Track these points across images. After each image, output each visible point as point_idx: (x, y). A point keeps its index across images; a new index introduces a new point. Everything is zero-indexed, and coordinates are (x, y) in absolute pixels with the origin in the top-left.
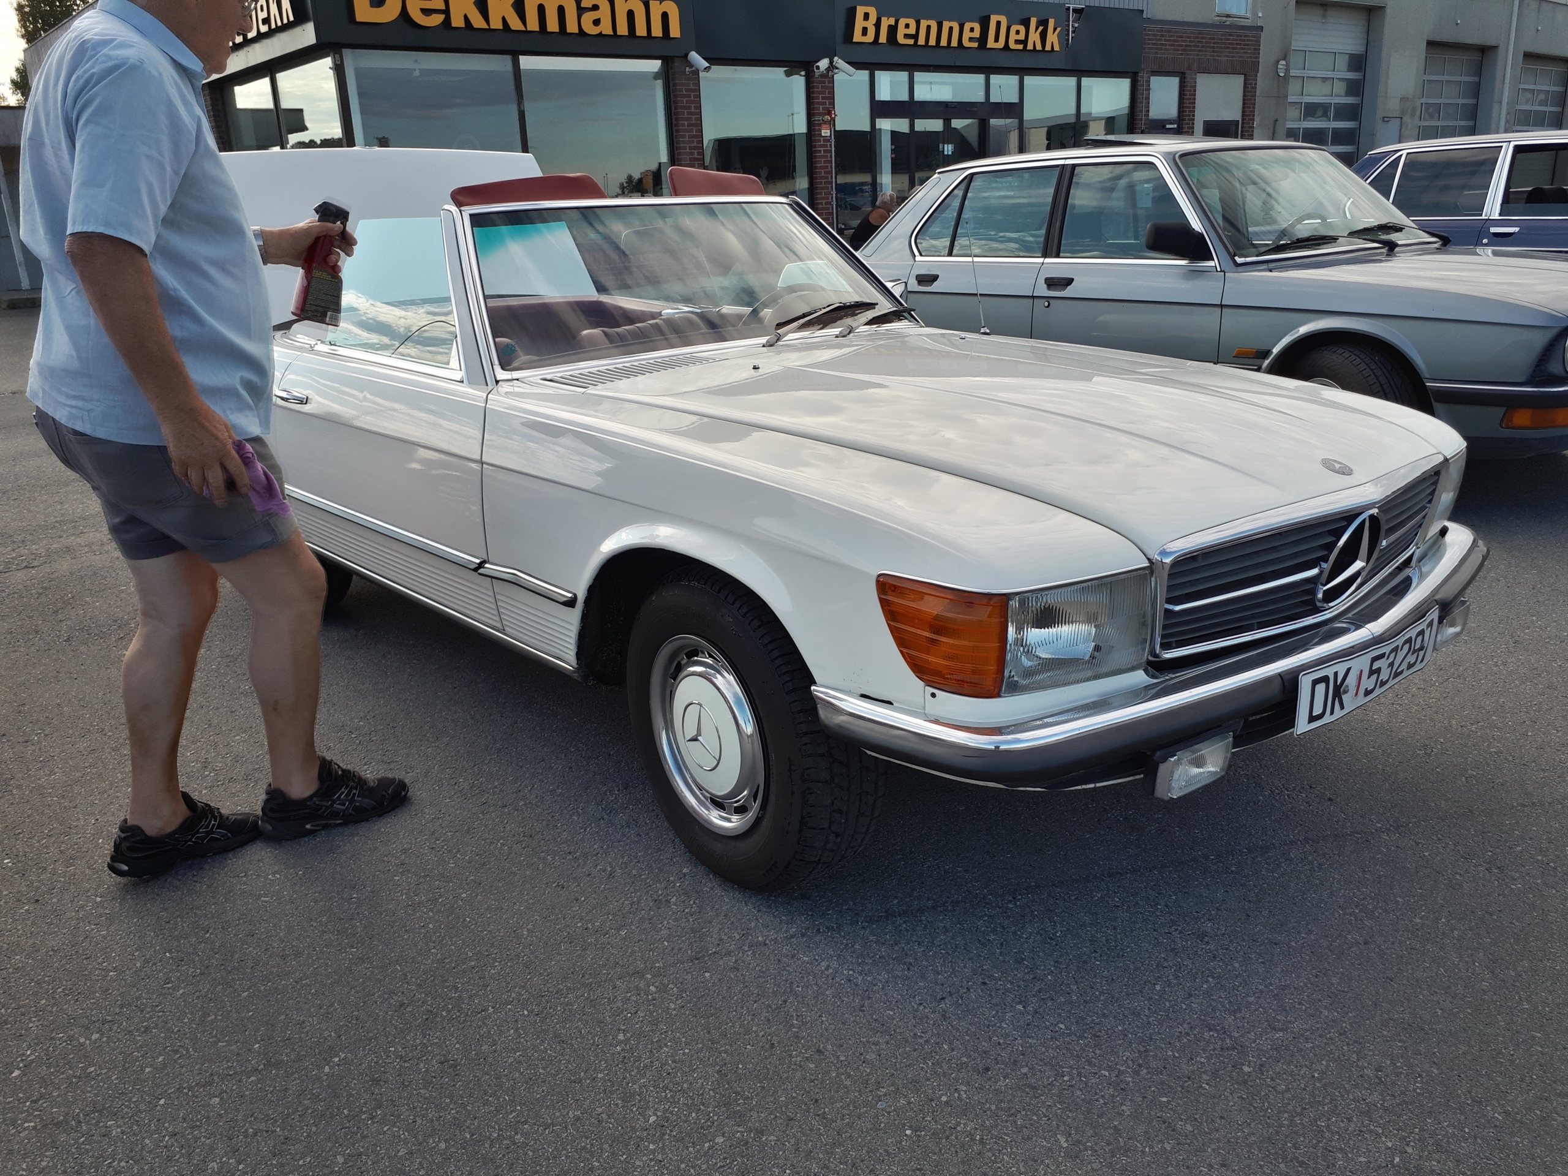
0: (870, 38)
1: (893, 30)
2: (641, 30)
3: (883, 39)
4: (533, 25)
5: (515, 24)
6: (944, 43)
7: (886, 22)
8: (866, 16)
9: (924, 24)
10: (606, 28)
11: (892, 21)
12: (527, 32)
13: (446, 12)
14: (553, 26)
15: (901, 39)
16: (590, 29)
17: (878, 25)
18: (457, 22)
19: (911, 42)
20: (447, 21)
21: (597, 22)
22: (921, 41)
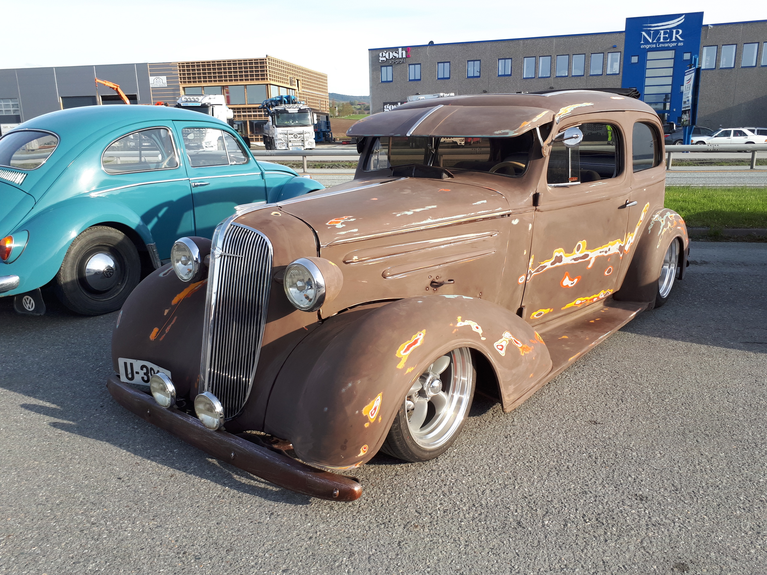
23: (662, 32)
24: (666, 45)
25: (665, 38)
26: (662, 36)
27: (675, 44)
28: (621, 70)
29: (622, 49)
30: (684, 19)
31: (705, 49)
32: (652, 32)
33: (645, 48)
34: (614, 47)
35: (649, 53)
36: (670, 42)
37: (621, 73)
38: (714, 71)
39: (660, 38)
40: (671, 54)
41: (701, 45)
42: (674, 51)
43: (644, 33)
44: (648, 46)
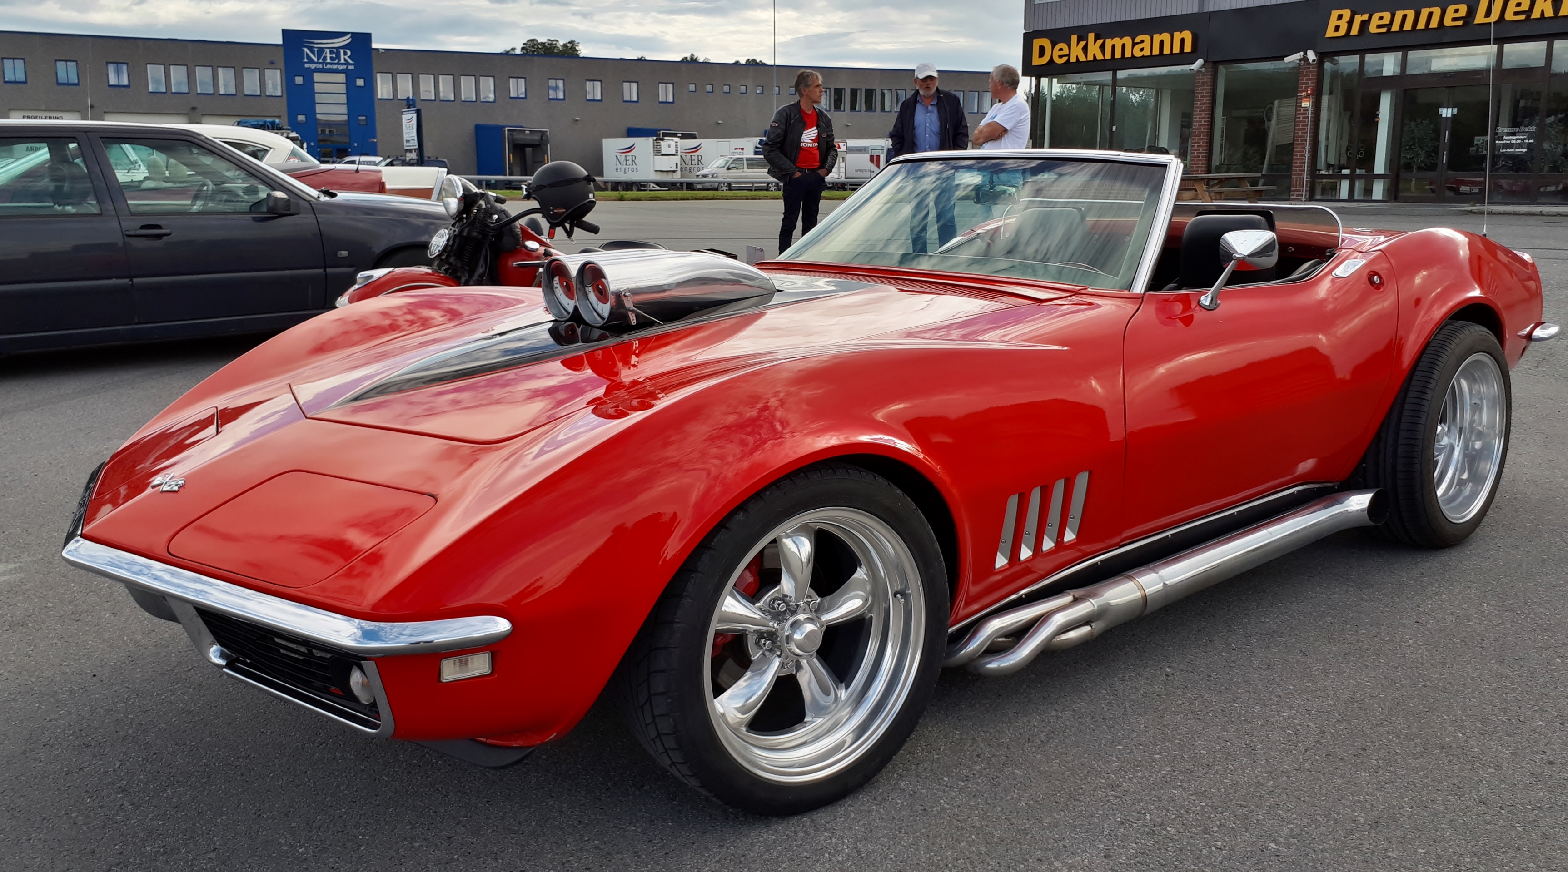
0: (1342, 32)
1: (1365, 24)
2: (1167, 51)
3: (1355, 31)
4: (1108, 56)
5: (1100, 57)
6: (1421, 25)
7: (1358, 19)
8: (1340, 17)
9: (1399, 15)
10: (1147, 53)
11: (1366, 17)
12: (1105, 60)
13: (1069, 55)
14: (1118, 55)
15: (1373, 29)
16: (1138, 54)
17: (1350, 23)
18: (1073, 60)
19: (1384, 30)
20: (1069, 59)
21: (1142, 50)
22: (1395, 27)
23: (328, 51)
24: (335, 67)
25: (331, 58)
26: (328, 56)
27: (345, 67)
28: (285, 91)
29: (282, 65)
30: (349, 40)
31: (379, 75)
32: (316, 49)
33: (309, 68)
34: (272, 63)
35: (315, 74)
36: (338, 64)
37: (285, 96)
38: (392, 101)
39: (325, 58)
40: (342, 77)
41: (375, 71)
42: (344, 75)
43: (306, 50)
44: (313, 66)
